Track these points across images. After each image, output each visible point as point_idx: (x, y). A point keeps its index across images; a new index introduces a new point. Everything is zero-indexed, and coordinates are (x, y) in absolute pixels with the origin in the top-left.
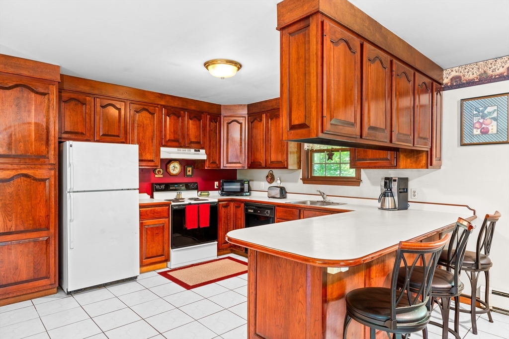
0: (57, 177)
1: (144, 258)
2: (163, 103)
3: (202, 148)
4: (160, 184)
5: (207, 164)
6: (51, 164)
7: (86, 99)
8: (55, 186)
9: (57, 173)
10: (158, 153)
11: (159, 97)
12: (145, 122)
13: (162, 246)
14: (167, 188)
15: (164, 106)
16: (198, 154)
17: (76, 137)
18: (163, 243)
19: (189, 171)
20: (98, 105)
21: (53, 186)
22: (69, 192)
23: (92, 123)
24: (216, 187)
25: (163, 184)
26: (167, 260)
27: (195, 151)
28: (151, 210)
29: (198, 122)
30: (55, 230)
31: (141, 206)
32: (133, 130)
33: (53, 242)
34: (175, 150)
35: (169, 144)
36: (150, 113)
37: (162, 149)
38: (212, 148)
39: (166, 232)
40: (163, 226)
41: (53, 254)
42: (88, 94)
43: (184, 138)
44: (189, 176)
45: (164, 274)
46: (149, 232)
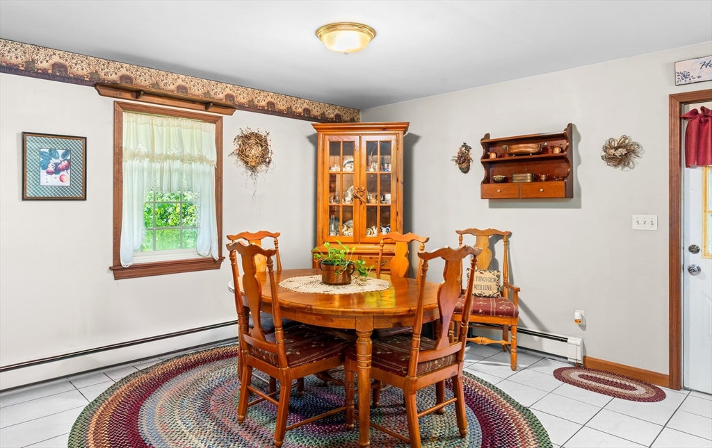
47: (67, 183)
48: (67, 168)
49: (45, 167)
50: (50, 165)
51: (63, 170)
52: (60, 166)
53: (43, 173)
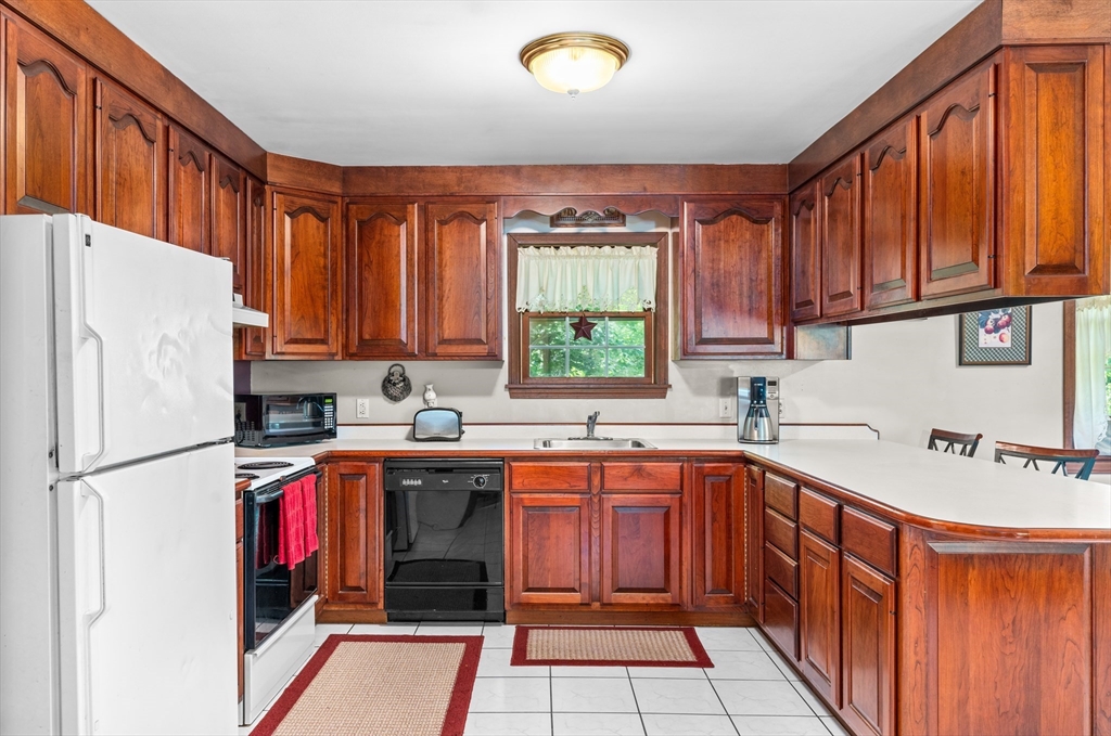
12: (135, 170)
29: (233, 198)
36: (145, 136)
47: (1008, 344)
48: (1007, 324)
49: (984, 325)
50: (989, 322)
51: (1003, 327)
52: (1000, 322)
53: (982, 331)
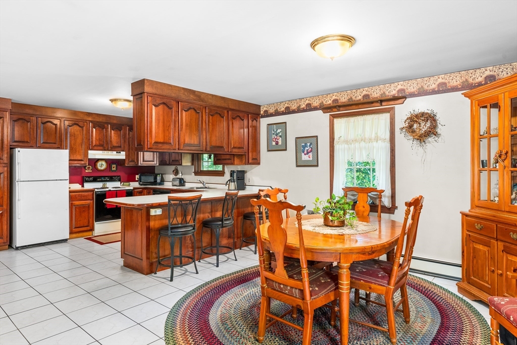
0: (9, 172)
1: (74, 227)
2: (90, 119)
3: (123, 151)
4: (89, 177)
5: (127, 162)
6: (5, 163)
7: (30, 119)
8: (7, 178)
9: (9, 169)
10: (86, 154)
11: (87, 115)
12: (76, 133)
13: (87, 220)
14: (95, 180)
15: (91, 121)
16: (120, 155)
17: (23, 145)
18: (89, 217)
19: (114, 167)
20: (40, 122)
21: (6, 178)
22: (18, 181)
23: (35, 134)
24: (137, 179)
25: (92, 177)
26: (92, 229)
27: (117, 153)
28: (79, 195)
29: (119, 132)
30: (7, 206)
31: (70, 192)
32: (66, 139)
33: (6, 215)
34: (101, 152)
35: (95, 148)
36: (80, 126)
37: (90, 152)
38: (131, 150)
39: (91, 209)
40: (89, 206)
41: (6, 223)
42: (32, 115)
43: (107, 144)
44: (114, 171)
45: (89, 239)
46: (77, 210)
